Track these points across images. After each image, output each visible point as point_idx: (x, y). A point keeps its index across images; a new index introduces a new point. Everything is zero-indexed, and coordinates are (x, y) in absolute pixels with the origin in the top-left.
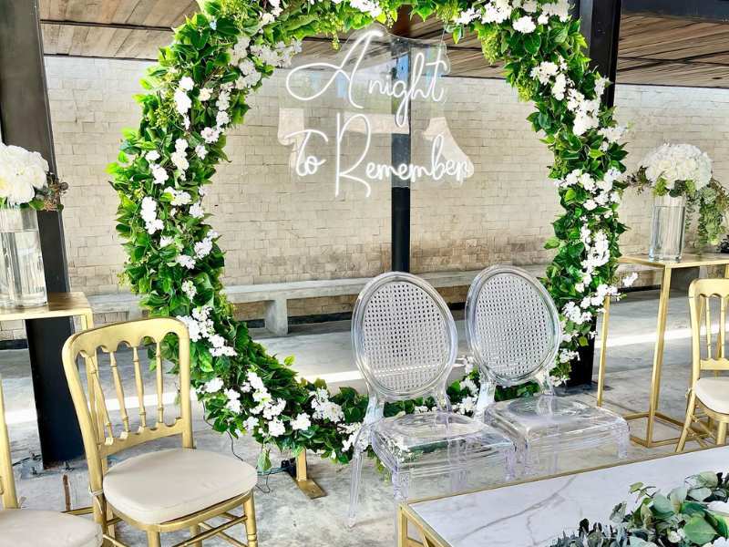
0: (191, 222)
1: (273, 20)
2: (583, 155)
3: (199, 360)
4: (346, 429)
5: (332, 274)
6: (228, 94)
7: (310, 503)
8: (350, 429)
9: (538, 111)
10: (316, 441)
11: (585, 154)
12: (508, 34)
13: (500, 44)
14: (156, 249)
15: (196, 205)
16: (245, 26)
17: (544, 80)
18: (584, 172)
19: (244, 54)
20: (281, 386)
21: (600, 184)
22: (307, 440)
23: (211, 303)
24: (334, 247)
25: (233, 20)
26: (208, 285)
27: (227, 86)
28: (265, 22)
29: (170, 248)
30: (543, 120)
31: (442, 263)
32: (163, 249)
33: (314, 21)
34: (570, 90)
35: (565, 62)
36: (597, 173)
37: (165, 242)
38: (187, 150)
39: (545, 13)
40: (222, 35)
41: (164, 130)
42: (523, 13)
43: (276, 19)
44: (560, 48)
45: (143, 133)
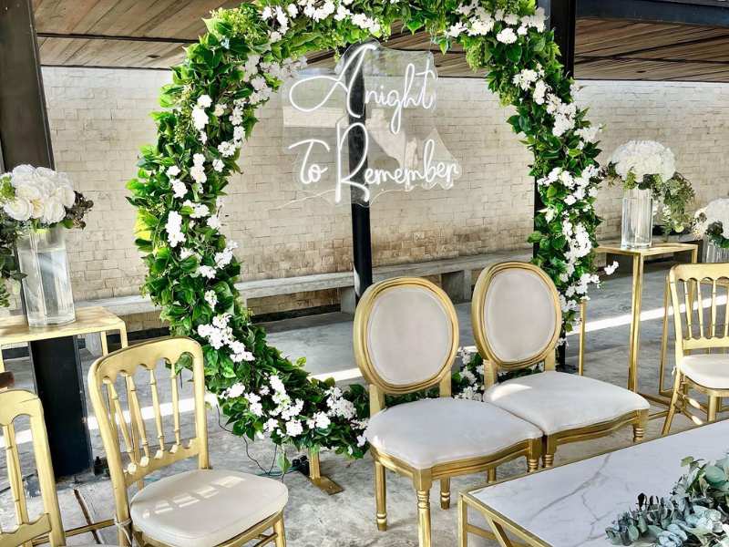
0: (209, 233)
1: (280, 38)
2: (562, 154)
3: (221, 367)
4: (358, 425)
5: (287, 271)
6: (241, 109)
7: (330, 499)
8: (362, 424)
9: (518, 114)
10: (333, 439)
11: (564, 153)
12: (492, 44)
13: (484, 54)
14: (177, 261)
15: (214, 216)
16: (255, 44)
17: (525, 86)
18: (564, 169)
19: (255, 71)
20: (297, 387)
21: (578, 181)
22: (324, 438)
23: (231, 311)
24: (288, 245)
25: (243, 39)
26: (228, 293)
27: (240, 102)
28: (273, 40)
29: (190, 259)
30: (523, 123)
31: (393, 256)
32: (184, 261)
33: (318, 38)
34: (549, 94)
35: (542, 69)
36: (575, 170)
37: (185, 254)
38: (205, 164)
39: (524, 25)
40: (234, 54)
41: (182, 145)
42: (504, 25)
43: (282, 37)
44: (538, 57)
45: (161, 149)
